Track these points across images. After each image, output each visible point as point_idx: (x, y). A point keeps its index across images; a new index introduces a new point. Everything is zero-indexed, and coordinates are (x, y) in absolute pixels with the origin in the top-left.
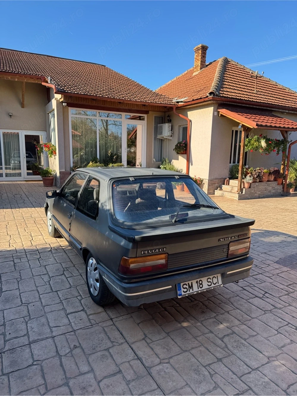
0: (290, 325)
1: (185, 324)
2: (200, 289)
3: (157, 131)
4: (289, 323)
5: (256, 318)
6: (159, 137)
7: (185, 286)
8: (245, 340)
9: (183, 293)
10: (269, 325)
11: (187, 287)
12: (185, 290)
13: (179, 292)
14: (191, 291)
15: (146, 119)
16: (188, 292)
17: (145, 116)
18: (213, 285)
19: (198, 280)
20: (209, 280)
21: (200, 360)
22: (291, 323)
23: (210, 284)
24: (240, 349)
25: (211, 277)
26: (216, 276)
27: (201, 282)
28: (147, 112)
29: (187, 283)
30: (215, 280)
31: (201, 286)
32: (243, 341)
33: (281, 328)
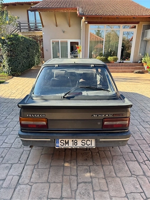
0: (143, 194)
1: (66, 164)
2: (74, 146)
3: (144, 34)
4: (144, 192)
5: (120, 177)
6: (144, 39)
7: (62, 142)
8: (94, 191)
9: (60, 146)
10: (125, 187)
11: (64, 142)
12: (63, 144)
13: (57, 145)
14: (67, 145)
15: (137, 27)
16: (64, 146)
17: (137, 25)
18: (86, 145)
19: (74, 140)
20: (83, 141)
21: (50, 192)
22: (146, 193)
23: (84, 144)
24: (83, 197)
25: (86, 140)
26: (90, 140)
27: (76, 141)
28: (138, 23)
29: (64, 140)
30: (89, 143)
31: (76, 144)
32: (91, 192)
33: (132, 194)
